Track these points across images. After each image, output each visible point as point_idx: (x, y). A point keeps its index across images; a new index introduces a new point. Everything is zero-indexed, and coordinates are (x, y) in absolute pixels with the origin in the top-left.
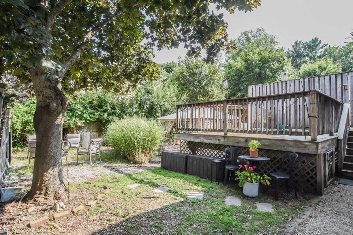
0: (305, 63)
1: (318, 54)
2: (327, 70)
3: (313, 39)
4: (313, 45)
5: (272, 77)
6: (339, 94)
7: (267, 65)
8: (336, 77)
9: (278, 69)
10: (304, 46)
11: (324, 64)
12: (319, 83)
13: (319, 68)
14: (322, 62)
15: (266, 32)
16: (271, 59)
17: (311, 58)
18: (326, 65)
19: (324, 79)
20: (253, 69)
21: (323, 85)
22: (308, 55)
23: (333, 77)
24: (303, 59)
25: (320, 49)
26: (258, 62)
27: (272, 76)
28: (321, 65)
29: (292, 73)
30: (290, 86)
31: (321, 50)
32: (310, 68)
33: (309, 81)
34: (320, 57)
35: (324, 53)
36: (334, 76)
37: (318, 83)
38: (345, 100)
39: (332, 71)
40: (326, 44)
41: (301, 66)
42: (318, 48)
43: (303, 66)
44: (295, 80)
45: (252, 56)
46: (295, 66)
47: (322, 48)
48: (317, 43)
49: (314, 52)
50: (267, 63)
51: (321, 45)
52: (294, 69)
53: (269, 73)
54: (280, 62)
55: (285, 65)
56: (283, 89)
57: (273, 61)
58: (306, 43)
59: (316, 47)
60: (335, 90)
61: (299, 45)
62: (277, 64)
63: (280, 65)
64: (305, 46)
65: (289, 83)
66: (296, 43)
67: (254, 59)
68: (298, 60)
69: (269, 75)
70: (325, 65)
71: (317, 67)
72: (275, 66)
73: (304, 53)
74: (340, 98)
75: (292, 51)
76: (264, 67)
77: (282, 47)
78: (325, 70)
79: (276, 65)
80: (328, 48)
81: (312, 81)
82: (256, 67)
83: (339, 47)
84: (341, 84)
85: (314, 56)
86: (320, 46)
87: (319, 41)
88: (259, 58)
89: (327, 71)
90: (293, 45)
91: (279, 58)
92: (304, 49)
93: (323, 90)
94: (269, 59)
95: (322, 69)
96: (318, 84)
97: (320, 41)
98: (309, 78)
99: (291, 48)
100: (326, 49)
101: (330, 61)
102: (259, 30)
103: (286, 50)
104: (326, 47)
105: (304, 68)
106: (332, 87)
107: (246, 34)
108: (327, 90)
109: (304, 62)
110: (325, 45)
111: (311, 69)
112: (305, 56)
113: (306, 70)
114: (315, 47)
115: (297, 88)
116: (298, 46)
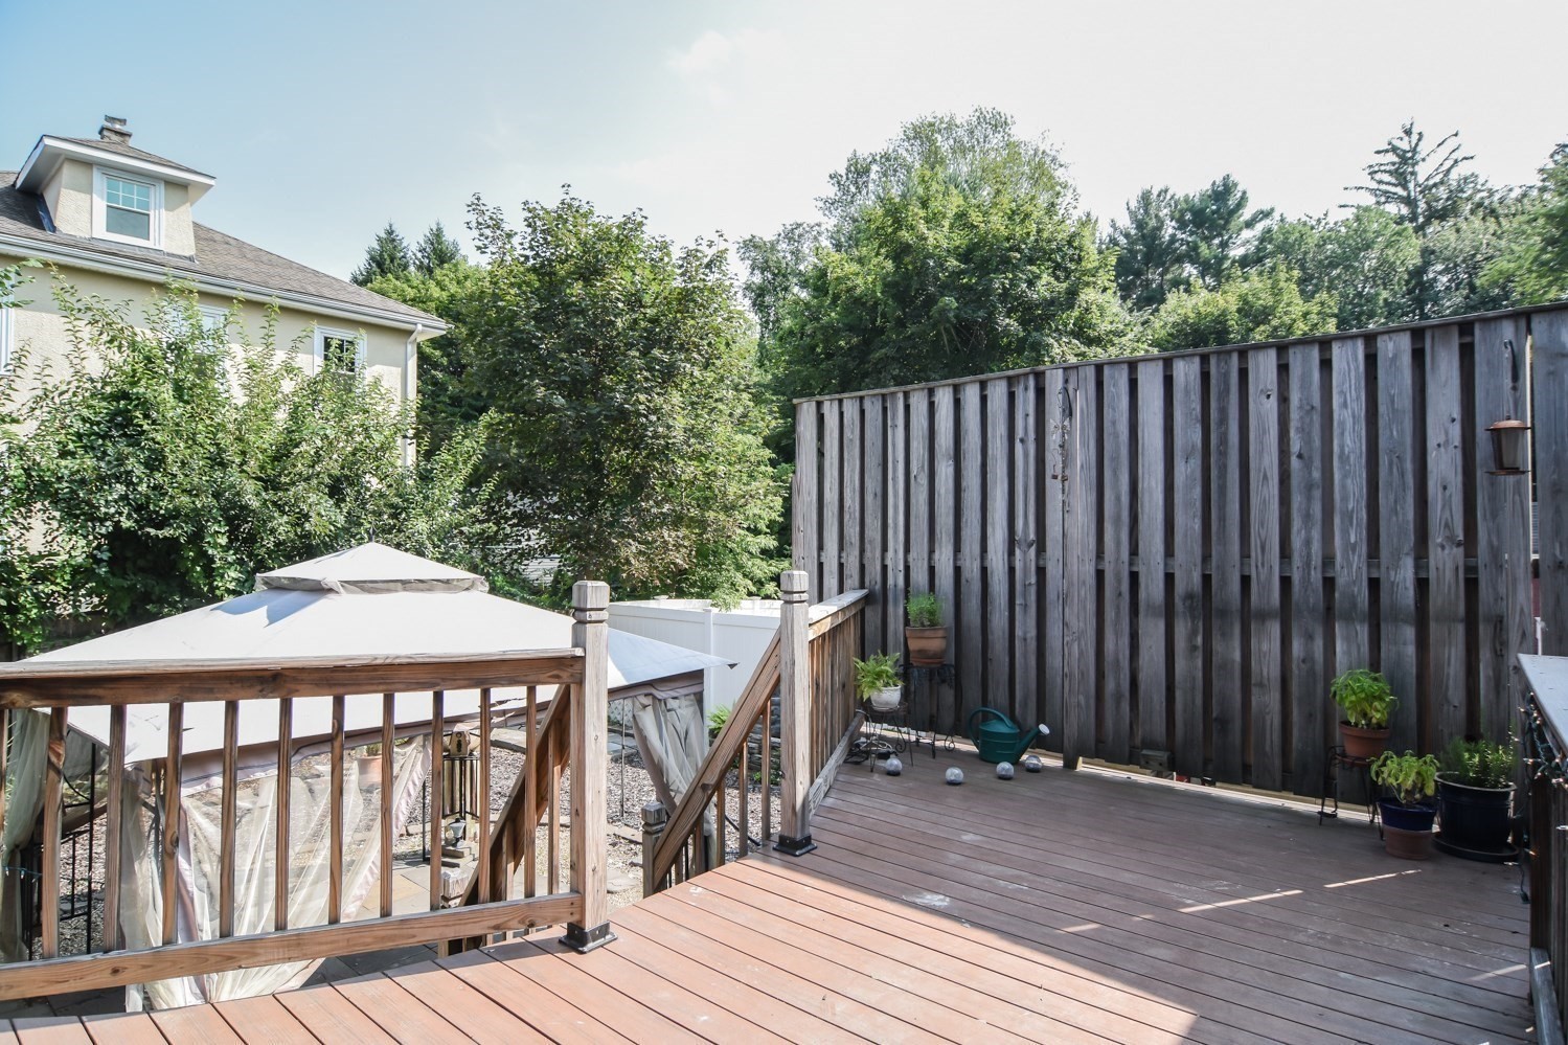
0: (1182, 287)
1: (1236, 252)
2: (1275, 322)
3: (1214, 183)
4: (1213, 212)
5: (1021, 346)
6: (1447, 503)
7: (999, 282)
8: (1418, 356)
9: (1052, 302)
10: (1177, 215)
11: (1263, 296)
12: (1284, 400)
13: (1239, 311)
14: (1254, 285)
15: (1018, 133)
16: (1019, 250)
17: (1206, 268)
18: (1270, 301)
19: (1326, 364)
20: (931, 300)
21: (1316, 418)
22: (1192, 255)
23: (1393, 350)
24: (1175, 270)
25: (1241, 229)
26: (953, 263)
27: (1024, 339)
28: (1250, 298)
29: (1121, 327)
30: (1069, 412)
31: (1246, 234)
32: (1202, 310)
33: (1205, 376)
34: (1244, 262)
35: (1258, 249)
36: (1405, 342)
37: (1274, 400)
38: (1495, 553)
39: (1295, 326)
40: (1266, 207)
41: (1163, 301)
42: (1233, 225)
43: (1172, 299)
44: (1099, 368)
45: (922, 227)
46: (1138, 298)
47: (1249, 224)
48: (1232, 203)
49: (1216, 241)
50: (996, 271)
51: (1247, 214)
52: (1135, 313)
53: (1009, 323)
54: (1066, 269)
55: (1087, 284)
56: (1019, 433)
57: (1031, 262)
58: (1186, 200)
59: (1227, 222)
60: (1409, 466)
61: (1158, 208)
62: (1046, 278)
63: (1065, 285)
64: (1182, 215)
65: (1060, 385)
66: (1145, 198)
67: (936, 247)
68: (1154, 276)
69: (1006, 332)
70: (1266, 299)
71: (1234, 308)
72: (1041, 285)
73: (1177, 245)
74: (1451, 539)
75: (1127, 236)
76: (988, 291)
77: (1088, 215)
78: (1266, 321)
79: (1046, 285)
80: (1275, 228)
81: (1226, 376)
82: (945, 288)
83: (1323, 222)
84: (1456, 413)
85: (1221, 260)
86: (1241, 219)
87: (1239, 195)
88: (960, 240)
89: (1275, 329)
90: (1134, 205)
91: (1059, 249)
92: (1179, 228)
93: (1317, 463)
94: (1011, 249)
95: (1254, 315)
96: (1272, 405)
97: (1244, 193)
98: (1205, 359)
99: (1125, 222)
100: (1269, 231)
101: (1287, 280)
102: (981, 118)
103: (1104, 231)
104: (1266, 223)
105: (1179, 307)
106: (1383, 443)
107: (922, 134)
108: (1344, 459)
109: (1176, 283)
110: (1262, 212)
111: (1207, 315)
112: (1179, 260)
113: (1187, 317)
114: (1222, 222)
115: (1116, 436)
116: (1152, 211)
